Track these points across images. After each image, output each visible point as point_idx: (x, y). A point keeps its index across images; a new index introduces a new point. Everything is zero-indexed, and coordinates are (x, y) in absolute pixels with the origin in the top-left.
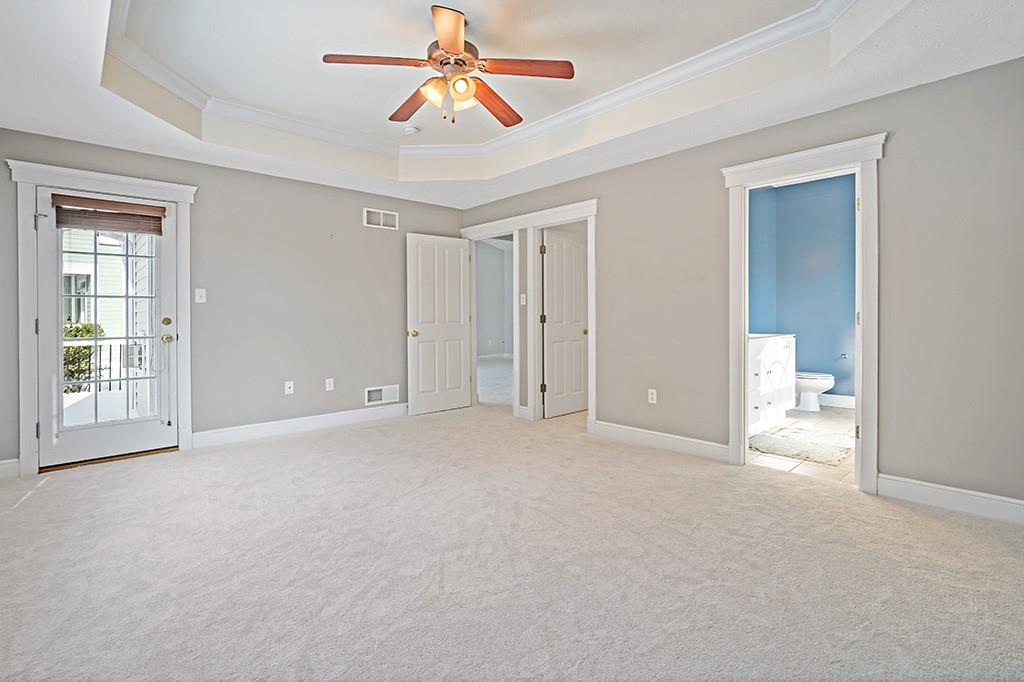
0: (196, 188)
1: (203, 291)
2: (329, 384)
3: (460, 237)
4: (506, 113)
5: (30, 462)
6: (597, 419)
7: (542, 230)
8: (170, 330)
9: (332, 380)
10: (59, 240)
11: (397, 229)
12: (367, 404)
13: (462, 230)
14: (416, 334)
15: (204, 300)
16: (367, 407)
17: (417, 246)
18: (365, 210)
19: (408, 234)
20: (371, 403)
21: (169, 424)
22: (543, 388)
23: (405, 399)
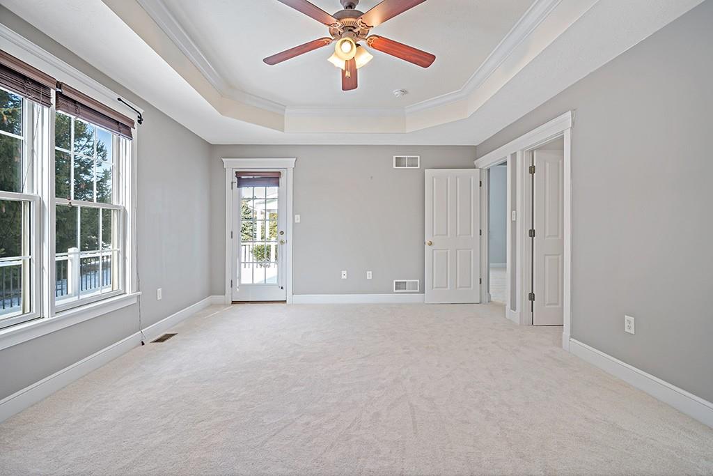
0: (295, 159)
1: (299, 216)
2: (369, 275)
3: (475, 168)
4: (418, 56)
5: (228, 298)
6: (571, 337)
7: (532, 151)
8: (282, 237)
9: (371, 272)
10: (240, 194)
11: (419, 167)
12: (395, 291)
13: (475, 162)
14: (431, 244)
15: (299, 221)
16: (395, 293)
17: (433, 178)
18: (394, 157)
19: (426, 170)
20: (398, 291)
21: (282, 288)
22: (532, 297)
23: (423, 291)
